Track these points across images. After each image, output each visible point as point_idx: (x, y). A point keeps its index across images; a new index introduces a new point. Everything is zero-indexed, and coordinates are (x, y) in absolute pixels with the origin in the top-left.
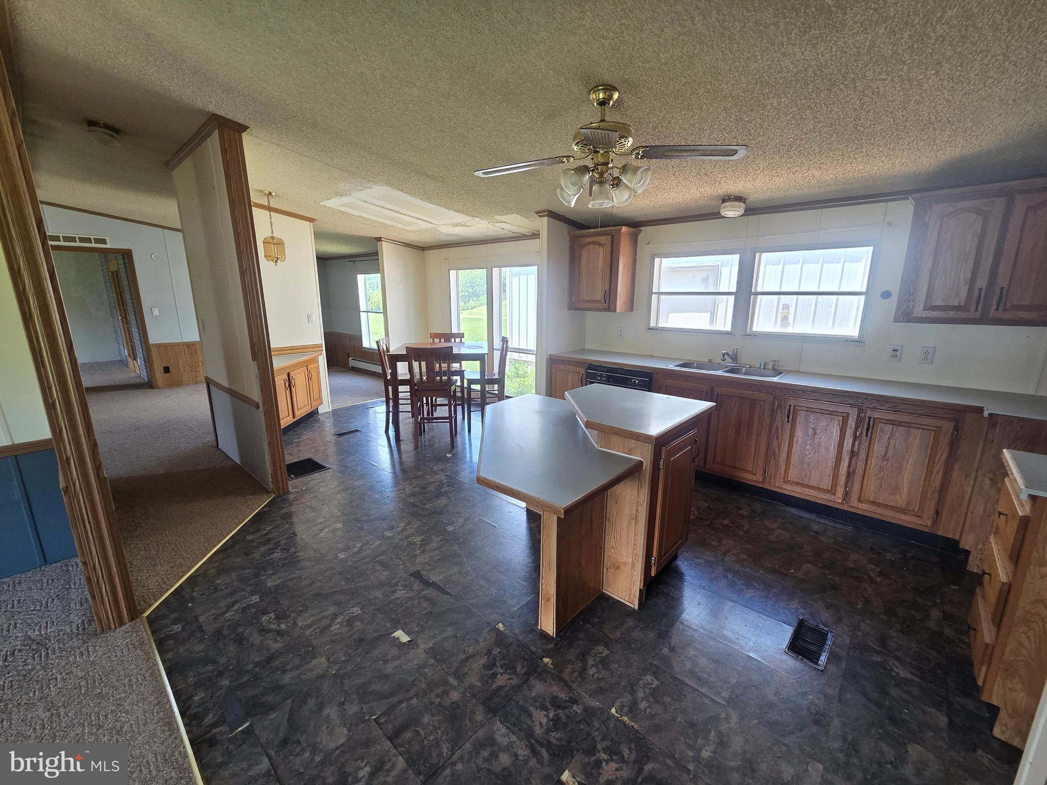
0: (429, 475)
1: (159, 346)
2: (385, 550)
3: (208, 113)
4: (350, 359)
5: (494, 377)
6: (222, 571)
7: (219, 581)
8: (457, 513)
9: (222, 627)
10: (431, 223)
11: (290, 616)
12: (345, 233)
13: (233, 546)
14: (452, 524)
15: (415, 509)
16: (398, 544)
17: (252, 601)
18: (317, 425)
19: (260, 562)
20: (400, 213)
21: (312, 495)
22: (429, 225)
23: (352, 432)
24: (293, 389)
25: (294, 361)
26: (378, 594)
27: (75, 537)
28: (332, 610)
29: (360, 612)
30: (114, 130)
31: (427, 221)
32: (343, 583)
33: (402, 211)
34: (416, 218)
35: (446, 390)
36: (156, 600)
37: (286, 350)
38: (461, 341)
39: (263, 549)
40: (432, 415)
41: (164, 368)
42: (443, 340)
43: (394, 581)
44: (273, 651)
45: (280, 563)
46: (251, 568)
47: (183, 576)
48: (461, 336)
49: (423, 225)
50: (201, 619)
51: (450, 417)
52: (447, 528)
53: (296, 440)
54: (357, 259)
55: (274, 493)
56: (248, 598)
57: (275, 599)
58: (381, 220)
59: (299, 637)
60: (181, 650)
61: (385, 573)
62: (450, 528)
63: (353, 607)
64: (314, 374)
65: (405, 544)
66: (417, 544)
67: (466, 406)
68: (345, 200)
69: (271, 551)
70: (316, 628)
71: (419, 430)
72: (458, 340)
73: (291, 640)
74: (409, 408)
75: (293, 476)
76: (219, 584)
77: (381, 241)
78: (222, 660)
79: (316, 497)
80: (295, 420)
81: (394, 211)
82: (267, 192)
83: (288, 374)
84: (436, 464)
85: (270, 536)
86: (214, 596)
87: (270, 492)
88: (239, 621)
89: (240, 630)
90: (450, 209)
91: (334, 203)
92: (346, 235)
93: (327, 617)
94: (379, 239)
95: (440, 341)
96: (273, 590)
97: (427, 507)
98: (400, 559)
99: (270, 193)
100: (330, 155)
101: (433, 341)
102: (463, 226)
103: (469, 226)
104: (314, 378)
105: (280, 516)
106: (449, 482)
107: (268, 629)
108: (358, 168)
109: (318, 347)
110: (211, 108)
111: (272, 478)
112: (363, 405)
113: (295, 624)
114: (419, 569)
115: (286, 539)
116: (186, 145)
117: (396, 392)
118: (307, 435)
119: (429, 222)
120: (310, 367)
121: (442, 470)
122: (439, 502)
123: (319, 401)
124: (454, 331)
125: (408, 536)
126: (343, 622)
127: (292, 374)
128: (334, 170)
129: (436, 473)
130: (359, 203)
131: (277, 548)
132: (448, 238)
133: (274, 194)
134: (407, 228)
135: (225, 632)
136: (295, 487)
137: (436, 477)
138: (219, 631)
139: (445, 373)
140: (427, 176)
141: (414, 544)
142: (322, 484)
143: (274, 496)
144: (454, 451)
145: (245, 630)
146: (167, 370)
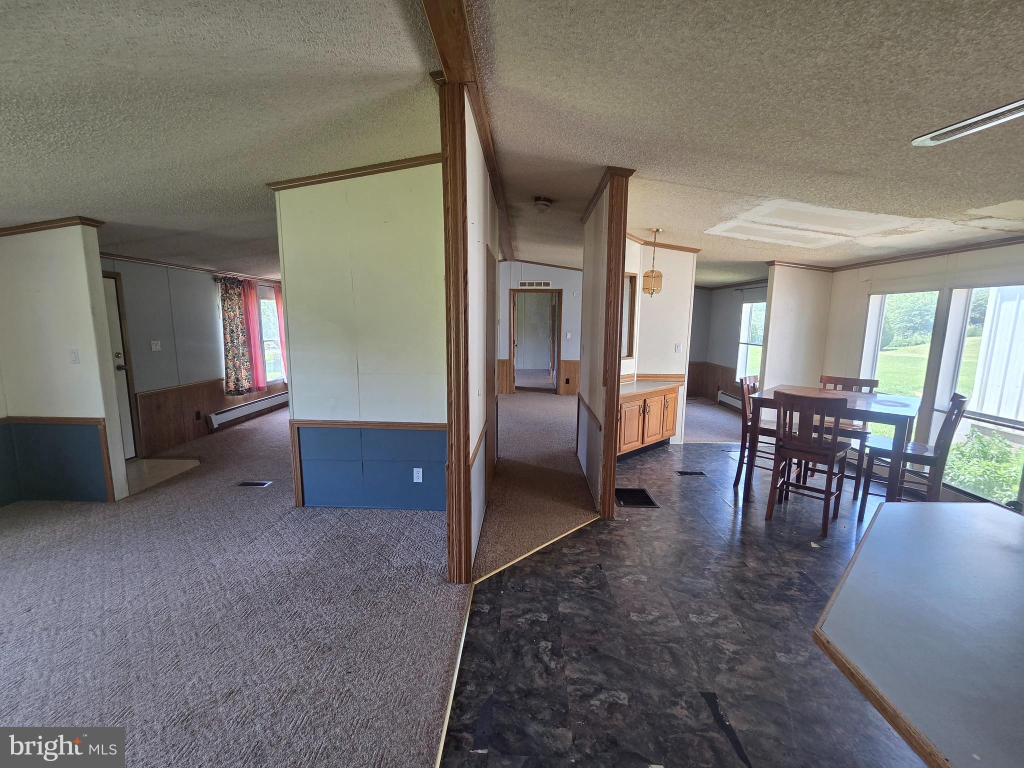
0: (776, 562)
1: (566, 362)
2: (682, 638)
3: (604, 167)
4: (720, 392)
5: (926, 454)
6: (535, 573)
7: (527, 582)
8: (801, 639)
9: (512, 629)
10: (845, 235)
11: (563, 657)
12: (731, 260)
13: (550, 553)
14: (788, 651)
15: (740, 602)
16: (701, 640)
17: (541, 618)
18: (664, 456)
19: (563, 581)
20: (800, 229)
21: (631, 531)
22: (843, 239)
23: (696, 473)
24: (647, 416)
25: (652, 389)
26: (655, 693)
27: (447, 503)
28: (600, 678)
29: (626, 702)
30: (549, 201)
31: (839, 234)
32: (623, 652)
33: (800, 227)
34: (823, 232)
35: (827, 456)
36: (486, 574)
37: (650, 377)
38: (871, 391)
39: (570, 568)
40: (805, 482)
41: (566, 379)
42: (839, 387)
43: (679, 689)
44: (535, 686)
45: (577, 592)
46: (554, 583)
47: (509, 562)
48: (873, 384)
49: (832, 240)
50: (503, 611)
51: (828, 492)
52: (778, 654)
53: (639, 467)
54: (745, 287)
55: (600, 515)
56: (540, 613)
57: (559, 628)
58: (773, 241)
59: (560, 687)
60: (480, 631)
61: (672, 670)
62: (782, 657)
63: (622, 691)
64: (671, 404)
65: (710, 644)
66: (725, 654)
67: (863, 480)
68: (731, 224)
69: (576, 574)
70: (578, 690)
71: (778, 495)
72: (865, 389)
73: (552, 685)
74: (771, 464)
75: (622, 503)
76: (527, 585)
77: (774, 265)
78: (498, 665)
79: (633, 534)
80: (644, 446)
81: (791, 228)
82: (655, 230)
83: (645, 400)
84: (790, 551)
85: (580, 558)
86: (520, 594)
87: (597, 512)
88: (524, 632)
89: (522, 643)
90: (877, 212)
91: (719, 230)
92: (733, 262)
93: (593, 683)
94: (772, 263)
95: (835, 388)
96: (561, 618)
97: (757, 606)
98: (697, 662)
99: (658, 230)
100: (712, 177)
101: (825, 387)
102: (901, 233)
103: (913, 232)
104: (670, 409)
105: (596, 541)
106: (802, 585)
107: (540, 658)
108: (744, 185)
109: (680, 377)
110: (606, 161)
111: (601, 500)
112: (719, 446)
113: (563, 668)
114: (717, 693)
115: (592, 568)
116: (591, 201)
117: (754, 442)
118: (651, 464)
119: (842, 235)
120: (668, 397)
121: (797, 563)
122: (777, 607)
123: (670, 432)
124: (864, 375)
125: (717, 636)
126: (605, 702)
127: (647, 402)
128: (717, 194)
129: (786, 564)
130: (745, 225)
131: (580, 574)
132: (874, 253)
133: (661, 230)
134: (808, 246)
135: (511, 637)
136: (619, 515)
137: (784, 569)
138: (508, 632)
139: (829, 431)
140: (839, 173)
141: (721, 651)
142: (645, 523)
143: (599, 517)
144: (827, 541)
145: (525, 645)
146: (567, 381)
